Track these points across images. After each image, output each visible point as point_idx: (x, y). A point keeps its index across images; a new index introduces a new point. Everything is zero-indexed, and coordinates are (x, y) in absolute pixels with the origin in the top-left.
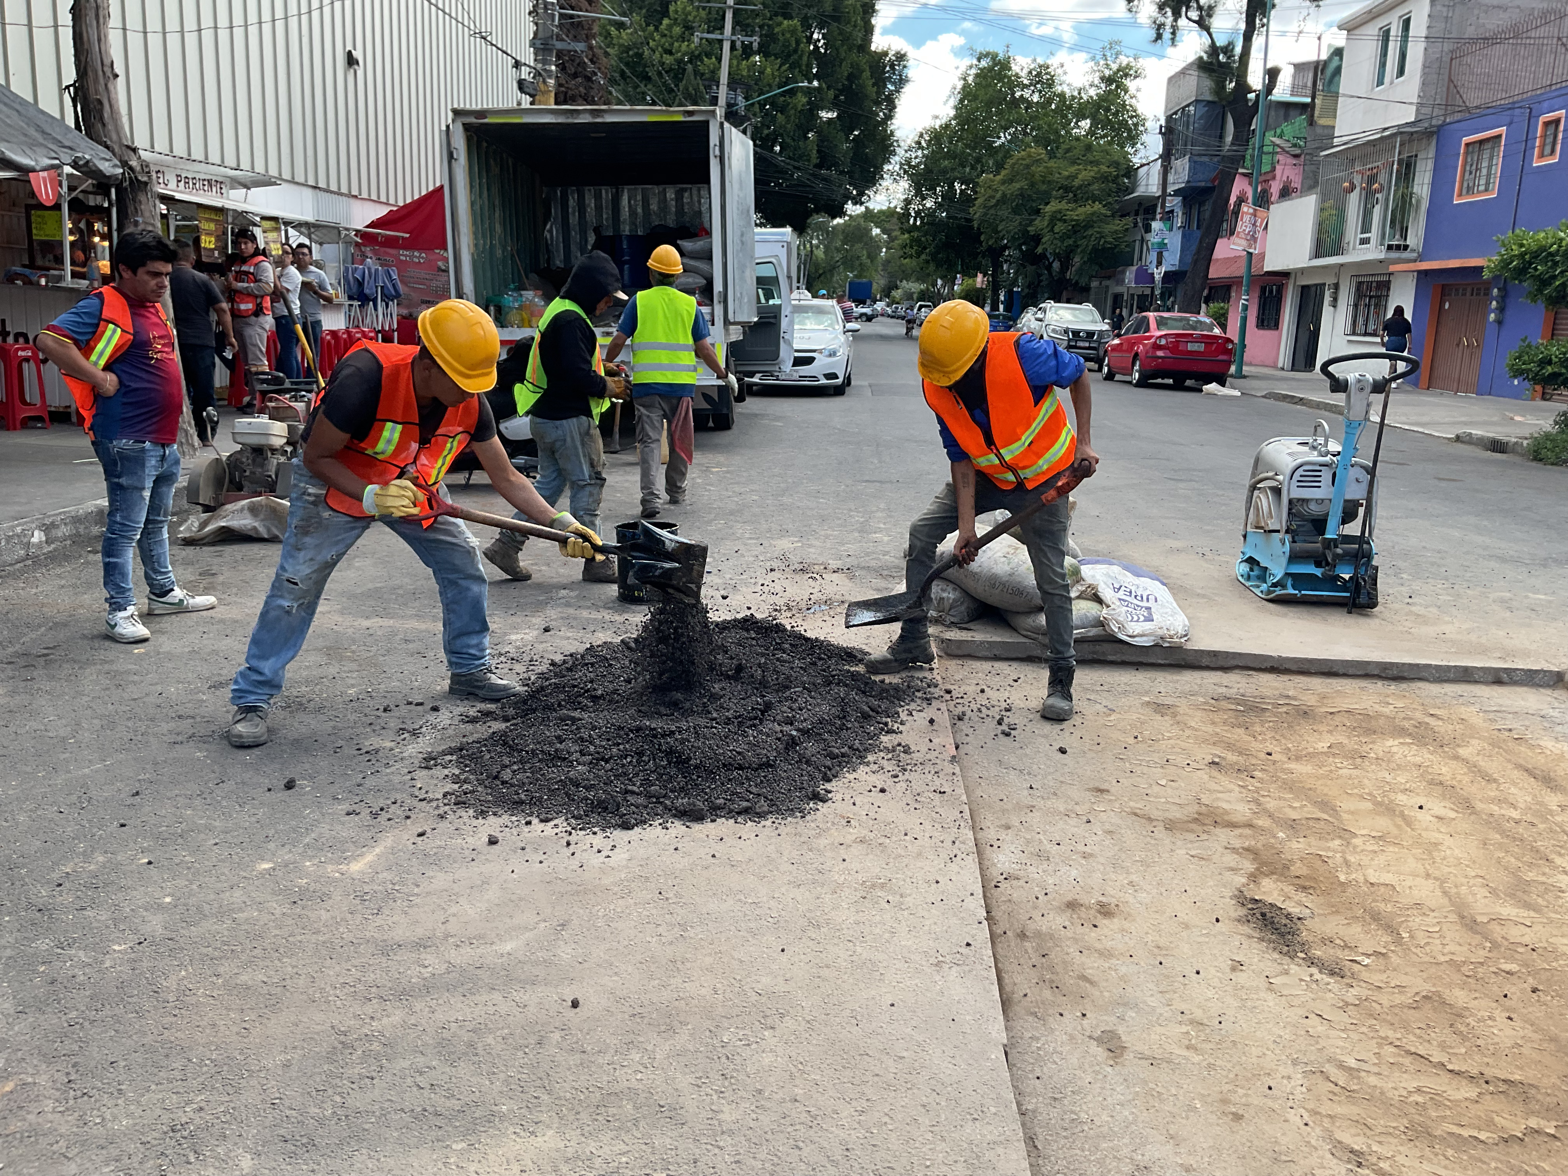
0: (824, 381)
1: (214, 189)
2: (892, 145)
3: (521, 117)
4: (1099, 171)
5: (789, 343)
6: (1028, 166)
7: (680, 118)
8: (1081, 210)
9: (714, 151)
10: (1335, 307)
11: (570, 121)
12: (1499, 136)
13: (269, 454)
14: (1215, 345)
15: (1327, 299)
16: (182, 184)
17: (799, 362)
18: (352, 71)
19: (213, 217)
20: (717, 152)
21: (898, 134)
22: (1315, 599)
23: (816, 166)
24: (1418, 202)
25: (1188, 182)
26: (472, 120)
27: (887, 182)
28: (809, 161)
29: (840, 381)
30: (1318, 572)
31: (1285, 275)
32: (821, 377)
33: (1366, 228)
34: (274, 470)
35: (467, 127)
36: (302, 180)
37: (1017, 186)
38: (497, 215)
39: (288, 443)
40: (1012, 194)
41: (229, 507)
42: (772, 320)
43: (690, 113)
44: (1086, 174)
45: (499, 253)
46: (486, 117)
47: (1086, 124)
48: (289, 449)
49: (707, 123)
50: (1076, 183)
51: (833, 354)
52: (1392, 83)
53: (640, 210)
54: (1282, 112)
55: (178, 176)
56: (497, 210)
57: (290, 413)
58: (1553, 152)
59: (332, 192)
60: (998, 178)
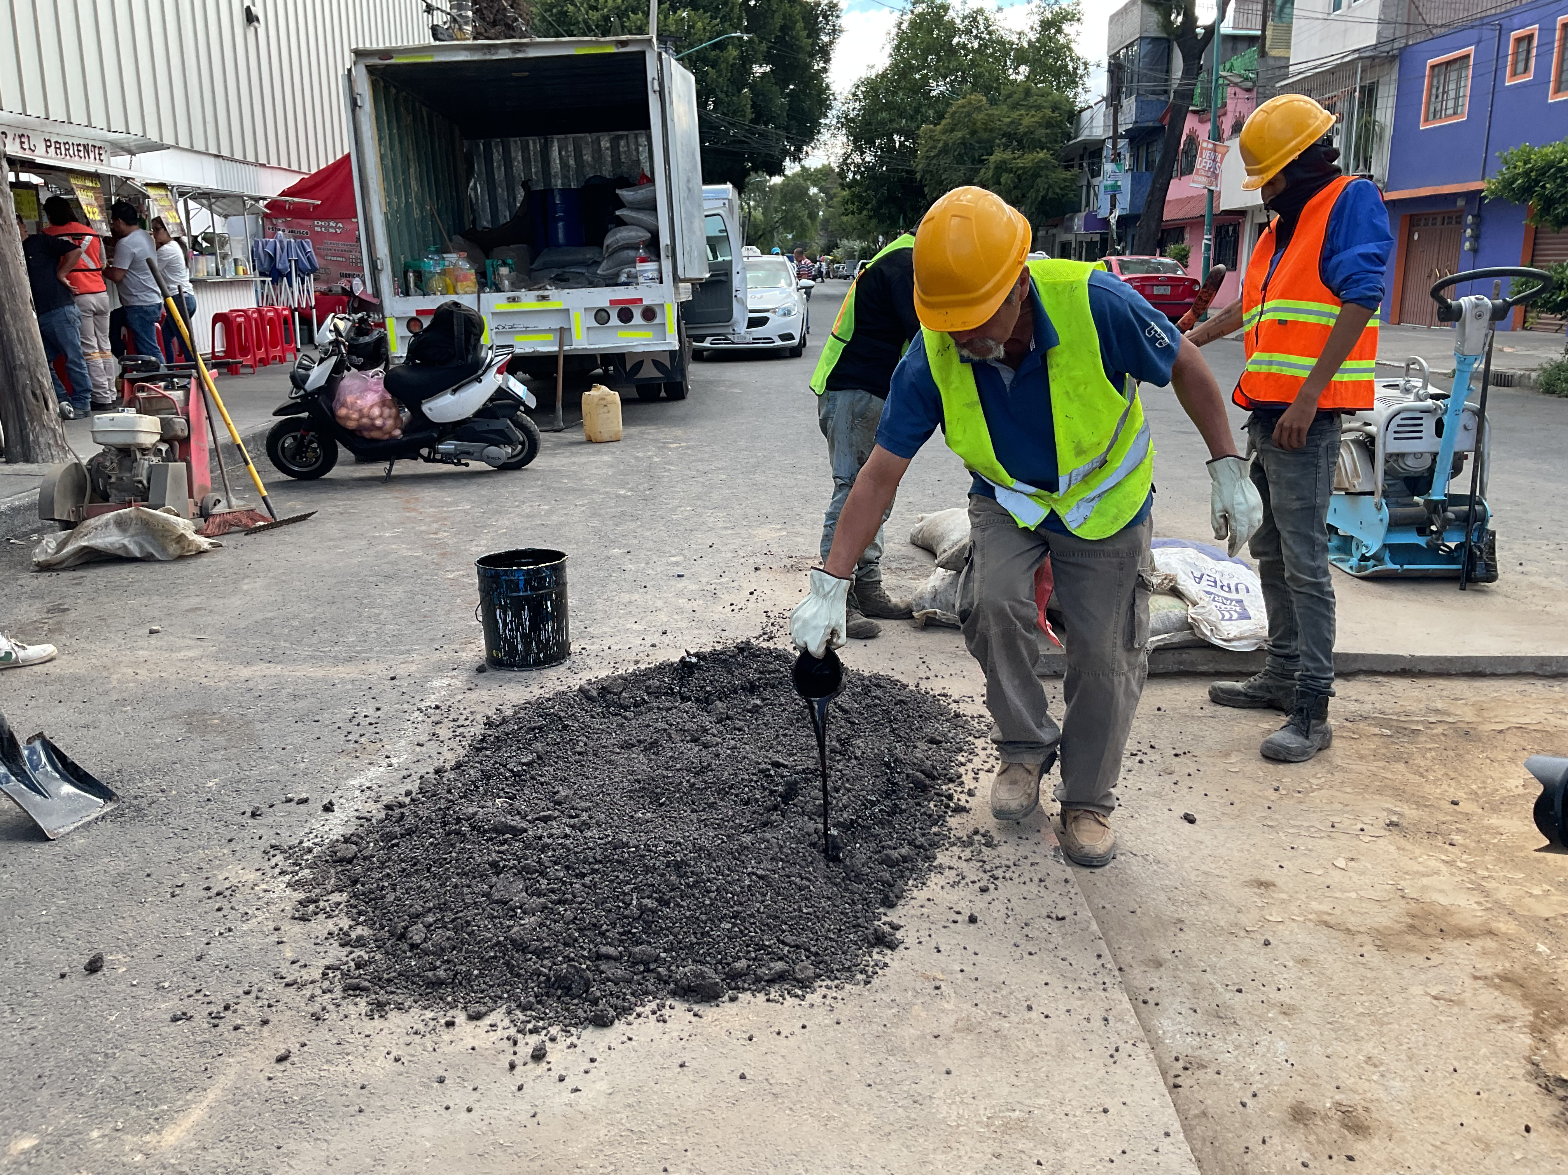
0: (779, 343)
1: (92, 155)
2: (828, 99)
3: (432, 56)
4: (1044, 116)
5: (743, 303)
6: (969, 115)
7: (613, 50)
8: (1027, 158)
9: (653, 86)
11: (488, 57)
12: (1468, 56)
13: (139, 455)
14: (1181, 288)
16: (52, 150)
17: (754, 323)
18: (252, 29)
19: (89, 184)
20: (657, 87)
21: (834, 88)
22: (1418, 574)
23: (752, 121)
24: (1382, 130)
25: (1136, 122)
26: (376, 61)
27: (825, 136)
28: (744, 116)
29: (796, 342)
30: (1422, 541)
31: (1241, 213)
32: (776, 339)
34: (145, 473)
35: (371, 69)
36: (203, 149)
37: (959, 134)
38: (412, 170)
39: (163, 440)
40: (954, 144)
41: (92, 522)
42: (722, 278)
43: (624, 43)
44: (1029, 119)
45: (416, 213)
46: (392, 58)
47: (1024, 69)
48: (164, 447)
49: (643, 53)
50: (1021, 130)
51: (787, 313)
52: (1349, 7)
53: (572, 162)
54: (1229, 46)
55: (46, 141)
56: (412, 164)
57: (164, 404)
58: (1526, 69)
59: (236, 161)
60: (939, 127)
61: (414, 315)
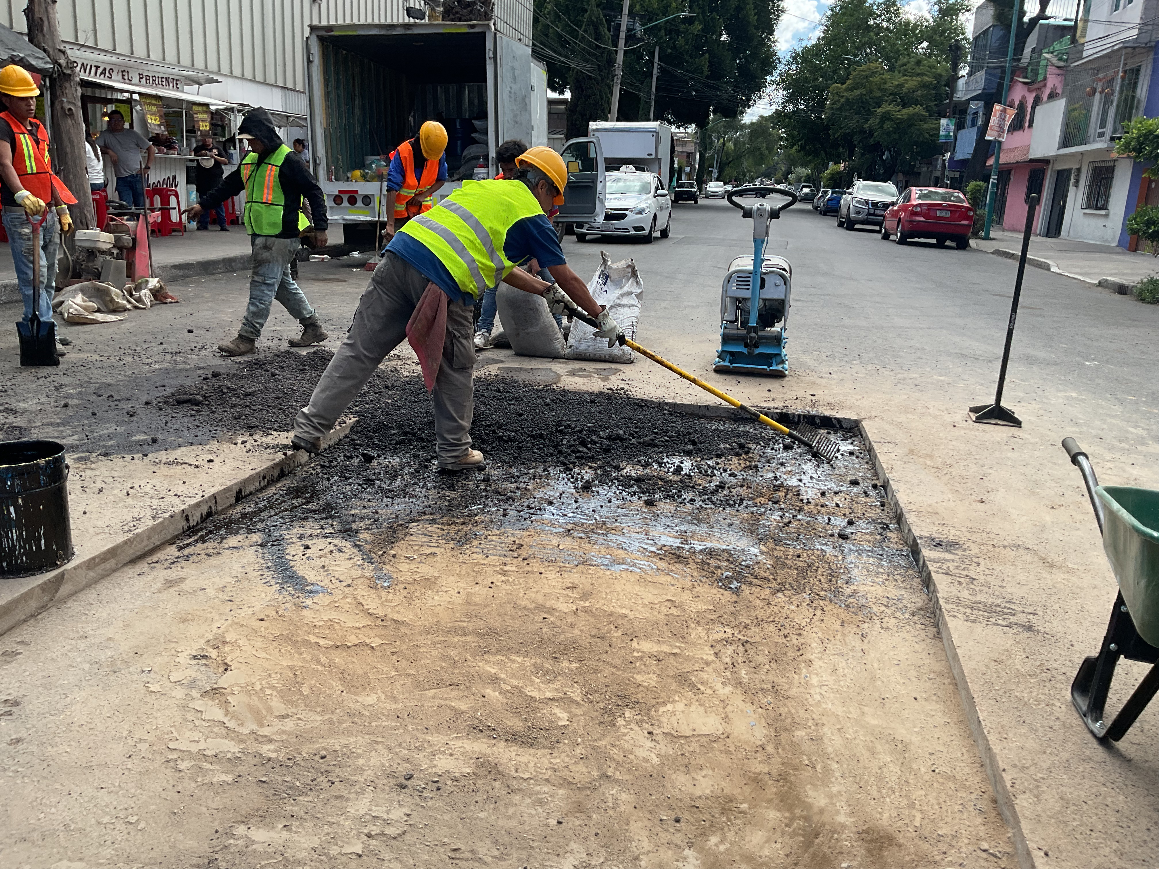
0: (633, 232)
2: (774, 61)
3: (356, 31)
4: (922, 81)
5: (602, 202)
6: (866, 77)
7: (465, 30)
8: (905, 111)
9: (490, 54)
10: (1077, 187)
11: (389, 33)
13: (98, 254)
14: (958, 214)
15: (1072, 180)
17: (609, 217)
19: (154, 102)
22: (743, 370)
24: (1139, 102)
25: (984, 89)
26: (323, 33)
29: (647, 232)
30: (745, 351)
31: (1046, 161)
32: (631, 229)
33: (1103, 125)
35: (321, 39)
37: (858, 92)
39: (114, 246)
40: (853, 99)
42: (591, 185)
43: (473, 26)
44: (912, 83)
45: (358, 130)
46: (332, 31)
48: (115, 251)
49: (484, 33)
51: (641, 212)
52: (1124, 7)
53: (476, 102)
55: (140, 74)
56: (357, 98)
60: (844, 86)
61: (337, 193)
